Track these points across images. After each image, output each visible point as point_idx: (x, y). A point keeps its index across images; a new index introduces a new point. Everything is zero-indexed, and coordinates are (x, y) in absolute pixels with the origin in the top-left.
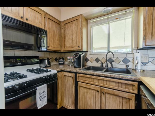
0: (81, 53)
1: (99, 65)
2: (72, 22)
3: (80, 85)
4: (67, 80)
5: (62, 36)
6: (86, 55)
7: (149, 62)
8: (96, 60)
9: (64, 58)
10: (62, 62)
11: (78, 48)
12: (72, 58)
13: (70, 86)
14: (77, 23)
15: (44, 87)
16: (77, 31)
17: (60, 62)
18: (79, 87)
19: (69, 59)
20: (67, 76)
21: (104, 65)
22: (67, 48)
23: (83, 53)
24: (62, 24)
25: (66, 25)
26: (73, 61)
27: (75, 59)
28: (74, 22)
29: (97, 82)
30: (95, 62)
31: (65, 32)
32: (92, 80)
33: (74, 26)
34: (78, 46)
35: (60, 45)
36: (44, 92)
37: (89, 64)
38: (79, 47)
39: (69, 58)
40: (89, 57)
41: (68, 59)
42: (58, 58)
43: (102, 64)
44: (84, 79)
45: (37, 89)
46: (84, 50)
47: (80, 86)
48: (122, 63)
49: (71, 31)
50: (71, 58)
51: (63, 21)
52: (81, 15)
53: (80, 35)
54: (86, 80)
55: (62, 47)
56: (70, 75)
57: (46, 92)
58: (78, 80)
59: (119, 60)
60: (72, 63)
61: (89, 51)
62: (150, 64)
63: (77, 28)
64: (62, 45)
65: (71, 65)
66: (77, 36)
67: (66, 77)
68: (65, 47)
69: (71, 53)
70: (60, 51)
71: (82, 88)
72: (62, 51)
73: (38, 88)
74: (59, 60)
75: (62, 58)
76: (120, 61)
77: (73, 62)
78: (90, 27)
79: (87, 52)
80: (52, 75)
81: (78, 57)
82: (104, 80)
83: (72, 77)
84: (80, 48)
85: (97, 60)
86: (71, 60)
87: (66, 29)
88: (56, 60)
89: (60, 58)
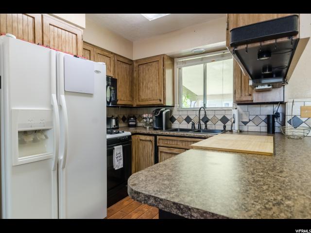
0: (164, 109)
1: (189, 126)
2: (150, 64)
3: (161, 150)
4: (144, 146)
5: (135, 81)
6: (171, 111)
7: (250, 120)
8: (185, 120)
9: (137, 116)
10: (134, 123)
11: (158, 102)
12: (150, 116)
13: (147, 154)
14: (158, 66)
15: (120, 148)
16: (158, 77)
17: (131, 123)
18: (159, 153)
19: (146, 118)
20: (144, 140)
21: (197, 126)
22: (143, 100)
23: (166, 108)
24: (135, 64)
25: (141, 67)
26: (151, 120)
27: (154, 117)
28: (154, 64)
29: (181, 144)
30: (184, 122)
31: (139, 77)
32: (176, 142)
33: (153, 68)
34: (158, 98)
35: (132, 96)
36: (120, 153)
37: (176, 125)
38: (160, 100)
39: (145, 116)
40: (175, 114)
41: (144, 118)
42: (126, 116)
43: (193, 124)
44: (166, 143)
45: (114, 149)
46: (167, 105)
47: (161, 152)
48: (220, 123)
49: (149, 77)
50: (148, 116)
51: (137, 61)
52: (164, 55)
53: (161, 84)
54: (168, 143)
55: (134, 99)
56: (148, 138)
57: (122, 154)
58: (158, 145)
59: (216, 118)
60: (150, 123)
61: (177, 105)
62: (250, 124)
63: (158, 73)
64: (134, 96)
65: (148, 127)
66: (158, 85)
67: (143, 142)
68: (140, 100)
69: (149, 109)
70: (132, 105)
71: (163, 154)
72: (134, 106)
73: (115, 147)
74: (129, 119)
75: (132, 116)
76: (217, 120)
77: (152, 123)
78: (178, 69)
79: (174, 106)
80: (126, 137)
81: (159, 114)
82: (188, 141)
83: (150, 141)
84: (162, 102)
85: (188, 120)
86: (148, 120)
87: (142, 73)
88: (124, 119)
89: (131, 117)
